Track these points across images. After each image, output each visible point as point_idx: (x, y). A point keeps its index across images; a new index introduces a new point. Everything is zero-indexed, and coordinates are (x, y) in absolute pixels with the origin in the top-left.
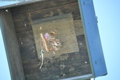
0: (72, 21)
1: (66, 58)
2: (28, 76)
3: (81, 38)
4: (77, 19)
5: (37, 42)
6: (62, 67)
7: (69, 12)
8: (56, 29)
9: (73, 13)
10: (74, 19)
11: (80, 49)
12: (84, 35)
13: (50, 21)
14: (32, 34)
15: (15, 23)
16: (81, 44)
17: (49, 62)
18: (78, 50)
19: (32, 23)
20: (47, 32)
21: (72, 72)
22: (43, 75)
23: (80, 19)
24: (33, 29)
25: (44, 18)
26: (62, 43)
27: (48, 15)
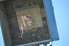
0: (39, 9)
1: (36, 30)
2: (13, 40)
3: (44, 19)
4: (42, 8)
5: (19, 21)
6: (33, 35)
7: (37, 4)
8: (30, 13)
9: (40, 4)
10: (40, 8)
11: (44, 25)
12: (46, 17)
13: (26, 9)
14: (16, 16)
15: (6, 10)
16: (44, 22)
17: (26, 32)
18: (43, 26)
19: (16, 10)
20: (24, 15)
21: (39, 39)
22: (22, 40)
23: (44, 8)
24: (17, 13)
25: (23, 7)
26: (33, 22)
27: (25, 6)
